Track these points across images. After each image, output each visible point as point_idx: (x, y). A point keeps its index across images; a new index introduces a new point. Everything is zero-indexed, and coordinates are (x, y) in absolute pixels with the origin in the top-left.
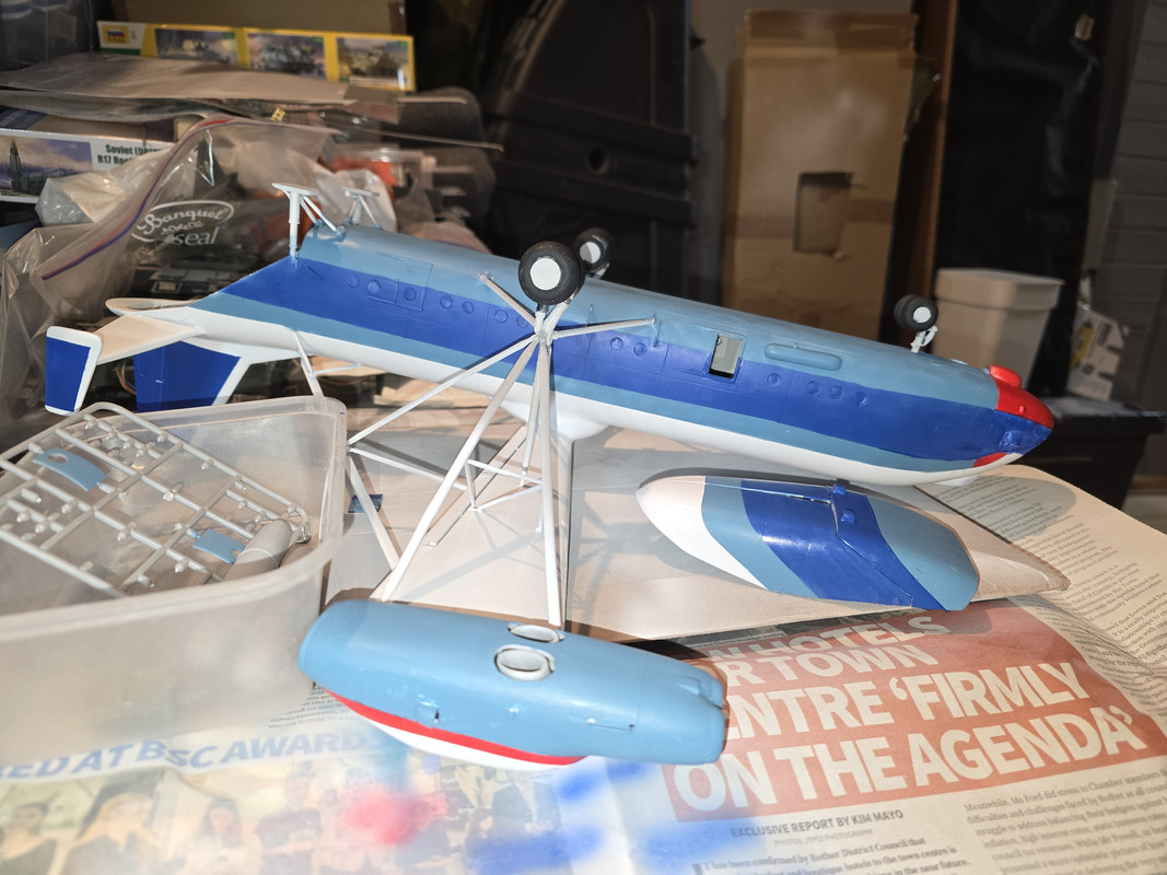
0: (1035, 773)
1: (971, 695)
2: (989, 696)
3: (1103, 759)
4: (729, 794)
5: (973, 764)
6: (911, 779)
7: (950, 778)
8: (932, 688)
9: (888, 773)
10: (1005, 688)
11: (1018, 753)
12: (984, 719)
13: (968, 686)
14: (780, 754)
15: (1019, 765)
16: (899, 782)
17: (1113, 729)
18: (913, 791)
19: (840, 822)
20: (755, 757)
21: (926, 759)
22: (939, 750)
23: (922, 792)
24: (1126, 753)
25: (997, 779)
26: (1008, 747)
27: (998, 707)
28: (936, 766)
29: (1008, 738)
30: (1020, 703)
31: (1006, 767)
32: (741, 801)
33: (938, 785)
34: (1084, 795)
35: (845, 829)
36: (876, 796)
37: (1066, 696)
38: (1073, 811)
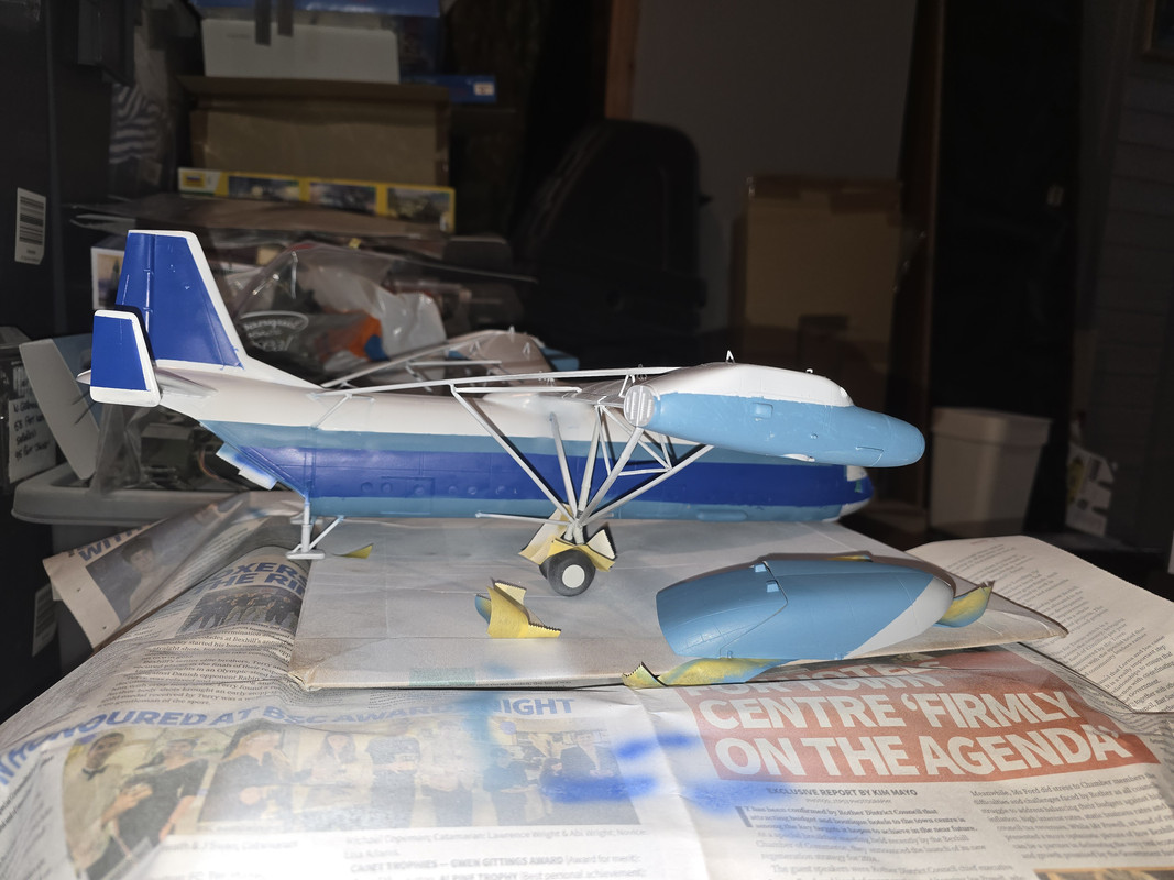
0: (1031, 772)
1: (974, 712)
2: (989, 714)
3: (1093, 764)
4: (763, 764)
5: (977, 763)
6: (923, 768)
7: (957, 771)
8: (939, 703)
9: (901, 762)
10: (1004, 710)
11: (1018, 756)
12: (986, 731)
13: (971, 705)
14: (806, 742)
15: (1019, 765)
16: (913, 770)
17: (1102, 741)
18: (924, 777)
19: (862, 792)
20: (785, 742)
21: (934, 755)
22: (946, 750)
23: (933, 779)
24: (1113, 760)
25: (998, 774)
26: (1008, 752)
27: (997, 721)
28: (944, 761)
29: (1008, 744)
30: (1018, 720)
31: (1005, 766)
32: (774, 770)
33: (945, 775)
34: (1077, 791)
35: (867, 797)
36: (892, 778)
37: (1060, 716)
38: (1068, 804)
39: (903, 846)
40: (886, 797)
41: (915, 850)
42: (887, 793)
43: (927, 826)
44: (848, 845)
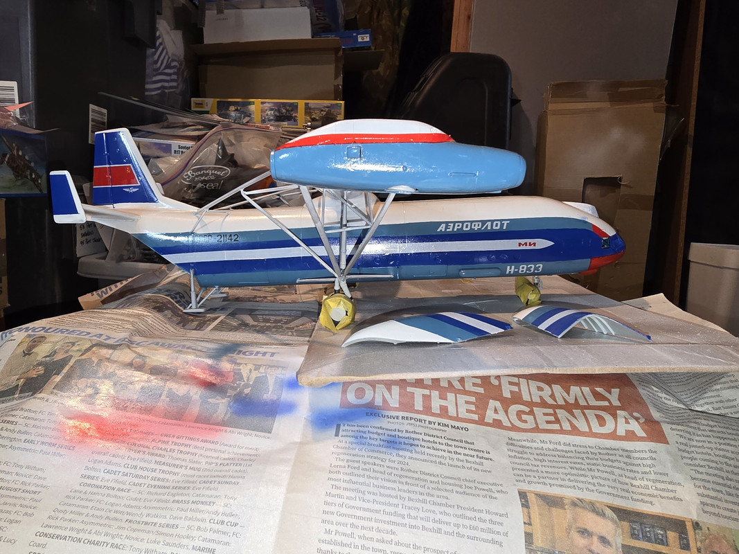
0: (562, 431)
1: (540, 393)
2: (552, 396)
3: (613, 436)
4: (373, 400)
5: (526, 422)
6: (482, 418)
7: (506, 423)
8: (517, 384)
9: (469, 411)
10: (565, 394)
11: (557, 421)
12: (543, 404)
13: (540, 389)
14: (410, 389)
15: (556, 427)
16: (475, 417)
17: (627, 422)
18: (481, 422)
19: (430, 422)
20: (395, 388)
21: (496, 411)
22: (506, 412)
23: (488, 424)
24: (630, 436)
25: (537, 429)
26: (552, 418)
27: (556, 401)
28: (501, 416)
29: (555, 414)
30: (572, 401)
31: (543, 426)
32: (379, 403)
33: (497, 424)
34: (588, 449)
35: (431, 426)
36: (457, 419)
37: (606, 403)
38: (578, 455)
39: (433, 459)
40: (446, 428)
41: (440, 463)
42: (448, 426)
43: (459, 450)
44: (394, 452)
